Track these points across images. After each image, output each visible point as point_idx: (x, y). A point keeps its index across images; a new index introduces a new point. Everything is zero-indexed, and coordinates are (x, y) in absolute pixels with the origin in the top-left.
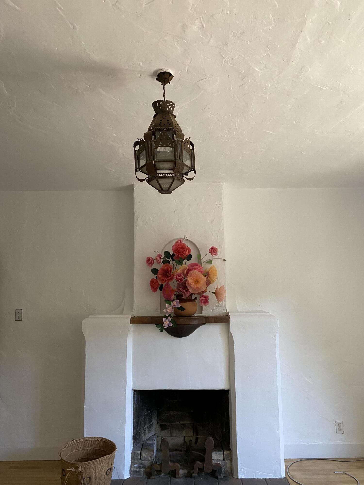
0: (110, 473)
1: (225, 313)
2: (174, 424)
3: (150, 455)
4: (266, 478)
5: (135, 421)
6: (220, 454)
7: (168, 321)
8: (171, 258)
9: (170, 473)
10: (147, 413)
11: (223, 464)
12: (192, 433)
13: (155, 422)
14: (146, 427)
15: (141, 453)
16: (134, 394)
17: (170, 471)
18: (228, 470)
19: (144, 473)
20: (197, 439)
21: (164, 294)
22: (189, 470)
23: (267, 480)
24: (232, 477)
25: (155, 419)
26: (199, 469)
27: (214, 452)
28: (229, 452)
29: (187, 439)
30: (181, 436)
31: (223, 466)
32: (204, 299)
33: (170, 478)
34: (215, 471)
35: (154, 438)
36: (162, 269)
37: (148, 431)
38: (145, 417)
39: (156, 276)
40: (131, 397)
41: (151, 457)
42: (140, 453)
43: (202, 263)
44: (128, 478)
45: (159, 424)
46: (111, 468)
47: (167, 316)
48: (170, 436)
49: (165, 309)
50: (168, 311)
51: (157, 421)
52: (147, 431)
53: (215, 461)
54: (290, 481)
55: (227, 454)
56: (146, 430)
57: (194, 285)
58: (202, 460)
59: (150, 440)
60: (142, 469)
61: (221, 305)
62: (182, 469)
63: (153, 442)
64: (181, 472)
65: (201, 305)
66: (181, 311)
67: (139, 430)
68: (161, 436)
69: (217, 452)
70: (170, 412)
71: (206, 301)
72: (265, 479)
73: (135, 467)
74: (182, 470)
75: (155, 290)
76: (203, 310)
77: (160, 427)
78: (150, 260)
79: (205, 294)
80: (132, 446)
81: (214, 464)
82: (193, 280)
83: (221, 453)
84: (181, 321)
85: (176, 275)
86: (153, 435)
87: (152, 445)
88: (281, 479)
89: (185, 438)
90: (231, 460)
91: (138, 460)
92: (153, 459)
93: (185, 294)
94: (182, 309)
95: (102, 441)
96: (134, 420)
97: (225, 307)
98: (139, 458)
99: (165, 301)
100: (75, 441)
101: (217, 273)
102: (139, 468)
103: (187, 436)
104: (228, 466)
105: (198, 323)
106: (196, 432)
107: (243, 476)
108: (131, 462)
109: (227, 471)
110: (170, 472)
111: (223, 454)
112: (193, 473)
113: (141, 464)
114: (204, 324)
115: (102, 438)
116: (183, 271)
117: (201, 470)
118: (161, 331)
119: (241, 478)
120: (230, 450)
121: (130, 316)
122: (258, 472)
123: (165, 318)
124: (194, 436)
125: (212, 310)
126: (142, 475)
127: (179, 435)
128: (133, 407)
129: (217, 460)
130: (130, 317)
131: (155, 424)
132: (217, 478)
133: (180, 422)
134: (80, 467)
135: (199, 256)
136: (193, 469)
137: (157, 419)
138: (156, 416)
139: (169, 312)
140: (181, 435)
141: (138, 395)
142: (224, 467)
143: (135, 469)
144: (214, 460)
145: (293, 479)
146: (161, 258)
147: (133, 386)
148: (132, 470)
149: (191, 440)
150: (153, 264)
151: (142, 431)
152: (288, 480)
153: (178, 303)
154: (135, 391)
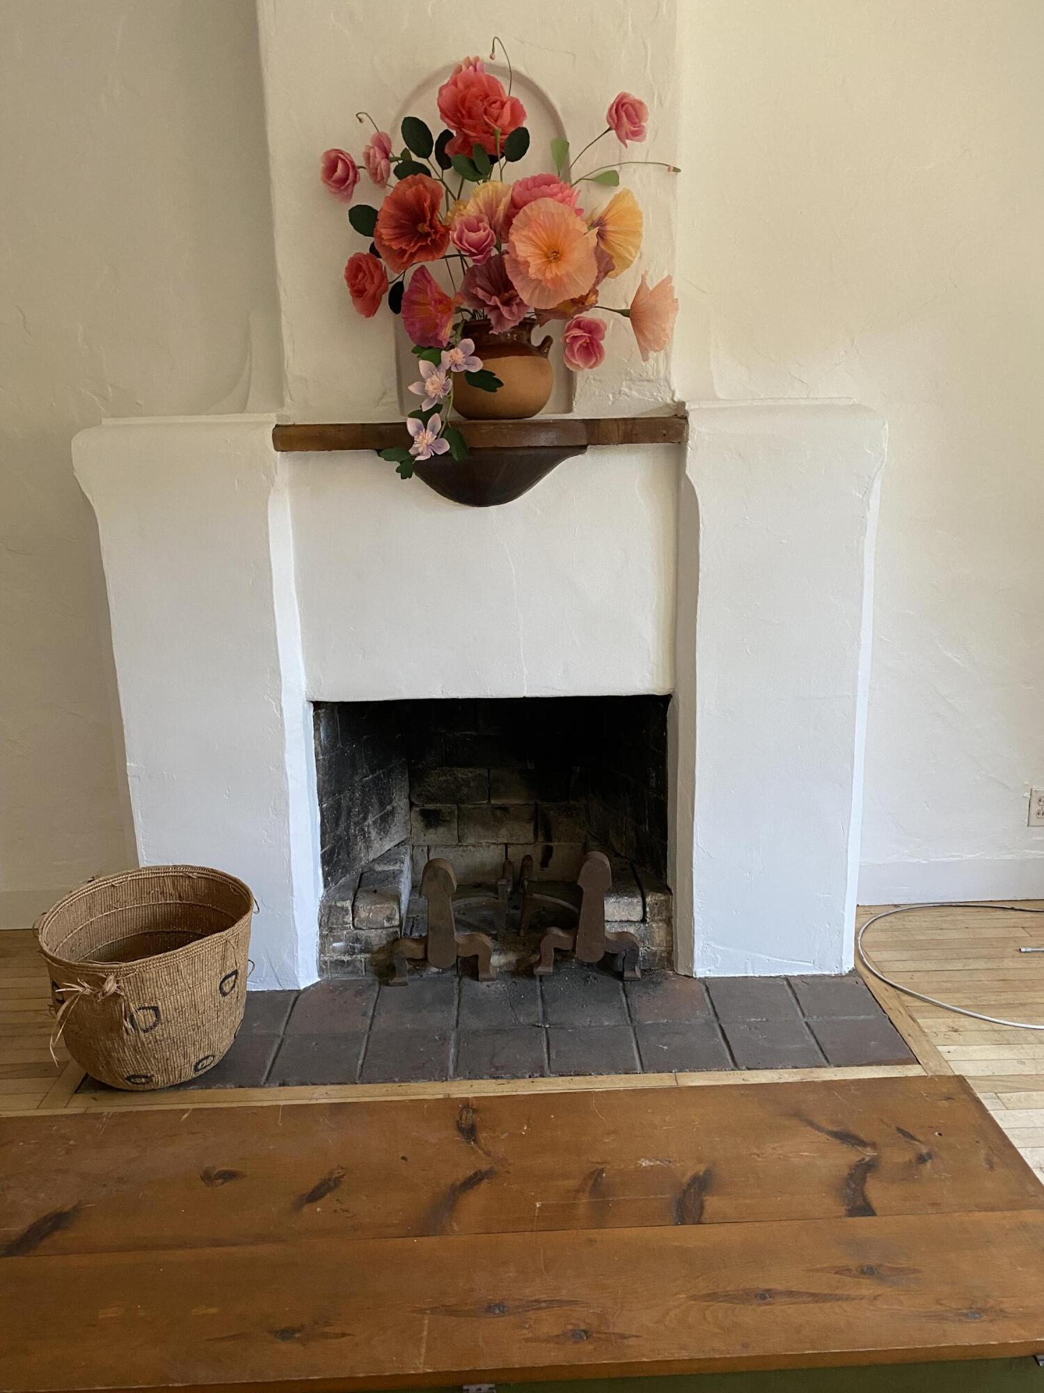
0: (234, 987)
1: (667, 405)
2: (470, 807)
3: (388, 913)
4: (790, 974)
5: (325, 805)
6: (631, 903)
7: (428, 430)
8: (433, 153)
9: (459, 965)
10: (370, 777)
11: (639, 935)
12: (531, 836)
13: (401, 804)
14: (370, 821)
15: (353, 905)
16: (316, 718)
17: (459, 959)
18: (658, 953)
19: (369, 968)
20: (548, 852)
21: (409, 324)
22: (524, 953)
23: (792, 982)
24: (671, 972)
25: (403, 793)
26: (557, 950)
27: (610, 896)
28: (662, 898)
29: (516, 854)
30: (494, 843)
31: (641, 937)
32: (584, 334)
33: (457, 979)
34: (614, 956)
35: (399, 854)
36: (396, 202)
37: (379, 834)
38: (363, 791)
39: (371, 240)
40: (305, 726)
41: (389, 919)
42: (350, 909)
43: (573, 182)
44: (313, 986)
45: (418, 809)
46: (236, 973)
47: (424, 411)
48: (457, 845)
49: (415, 384)
50: (429, 387)
51: (410, 799)
52: (373, 835)
53: (613, 924)
54: (872, 981)
55: (656, 904)
56: (372, 831)
57: (539, 270)
58: (569, 922)
59: (385, 862)
60: (361, 957)
61: (650, 373)
62: (501, 951)
63: (397, 867)
64: (497, 960)
65: (569, 361)
66: (482, 392)
67: (345, 833)
68: (424, 846)
69: (622, 896)
70: (454, 769)
71: (590, 347)
72: (786, 978)
73: (334, 949)
74: (500, 954)
75: (370, 309)
76: (577, 395)
77: (420, 818)
78: (340, 166)
79: (588, 315)
80: (322, 885)
81: (609, 937)
82: (537, 246)
83: (635, 900)
84: (487, 435)
85: (458, 227)
86: (398, 845)
87: (394, 878)
88: (840, 976)
89: (509, 850)
90: (669, 922)
91: (346, 929)
92: (396, 923)
93: (500, 316)
94: (487, 381)
95: (206, 878)
96: (320, 804)
97: (667, 381)
98: (347, 924)
99: (414, 351)
100: (100, 882)
101: (641, 225)
102: (351, 951)
103: (512, 844)
104: (657, 940)
105: (556, 443)
106: (544, 828)
107: (710, 971)
108: (322, 937)
109: (654, 954)
110: (457, 961)
111: (641, 904)
112: (539, 963)
113: (357, 940)
114: (581, 449)
115: (204, 869)
116: (491, 209)
117: (562, 956)
118: (403, 478)
119: (703, 976)
120: (666, 890)
121: (273, 420)
122: (762, 956)
123: (420, 422)
124: (537, 843)
125: (611, 396)
126: (362, 971)
127: (485, 841)
128: (317, 760)
129: (621, 921)
130: (272, 422)
131: (402, 809)
132: (620, 976)
133: (489, 801)
134: (112, 977)
135: (561, 149)
136: (536, 950)
137: (409, 795)
138: (406, 784)
139: (433, 395)
140: (494, 841)
141: (330, 719)
142: (643, 942)
143: (336, 957)
144: (608, 921)
145: (883, 978)
146: (391, 156)
147: (307, 688)
148: (326, 959)
149: (528, 857)
150: (355, 182)
151: (356, 836)
152: (865, 979)
153: (472, 355)
154: (317, 705)
